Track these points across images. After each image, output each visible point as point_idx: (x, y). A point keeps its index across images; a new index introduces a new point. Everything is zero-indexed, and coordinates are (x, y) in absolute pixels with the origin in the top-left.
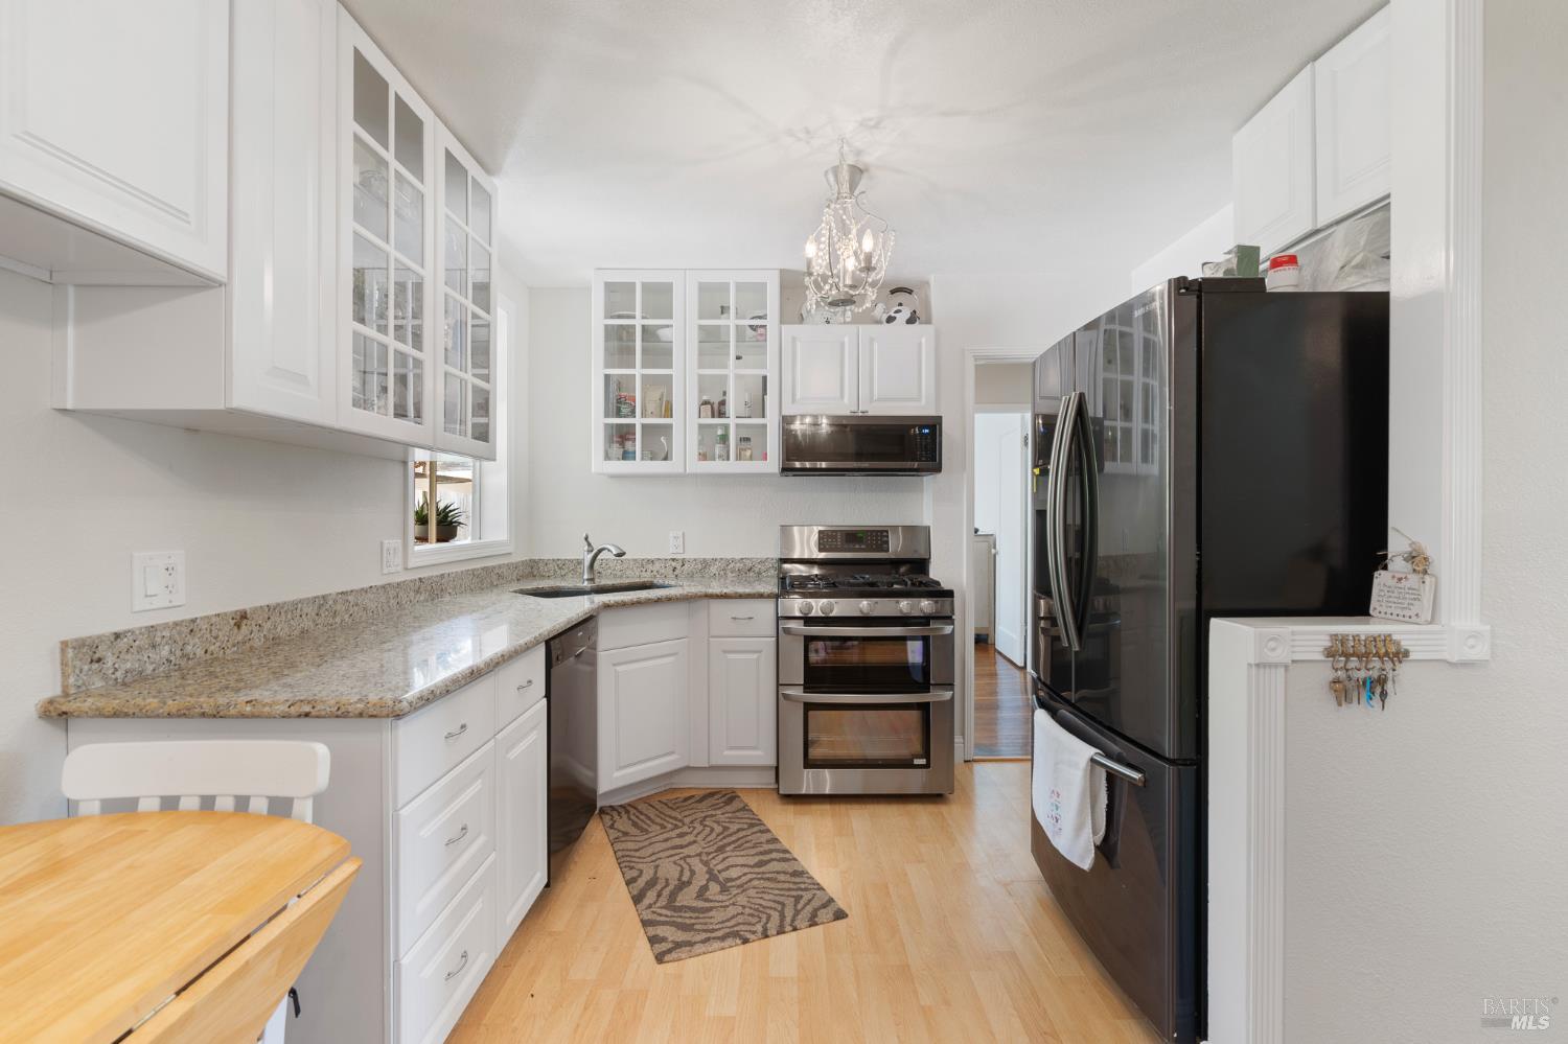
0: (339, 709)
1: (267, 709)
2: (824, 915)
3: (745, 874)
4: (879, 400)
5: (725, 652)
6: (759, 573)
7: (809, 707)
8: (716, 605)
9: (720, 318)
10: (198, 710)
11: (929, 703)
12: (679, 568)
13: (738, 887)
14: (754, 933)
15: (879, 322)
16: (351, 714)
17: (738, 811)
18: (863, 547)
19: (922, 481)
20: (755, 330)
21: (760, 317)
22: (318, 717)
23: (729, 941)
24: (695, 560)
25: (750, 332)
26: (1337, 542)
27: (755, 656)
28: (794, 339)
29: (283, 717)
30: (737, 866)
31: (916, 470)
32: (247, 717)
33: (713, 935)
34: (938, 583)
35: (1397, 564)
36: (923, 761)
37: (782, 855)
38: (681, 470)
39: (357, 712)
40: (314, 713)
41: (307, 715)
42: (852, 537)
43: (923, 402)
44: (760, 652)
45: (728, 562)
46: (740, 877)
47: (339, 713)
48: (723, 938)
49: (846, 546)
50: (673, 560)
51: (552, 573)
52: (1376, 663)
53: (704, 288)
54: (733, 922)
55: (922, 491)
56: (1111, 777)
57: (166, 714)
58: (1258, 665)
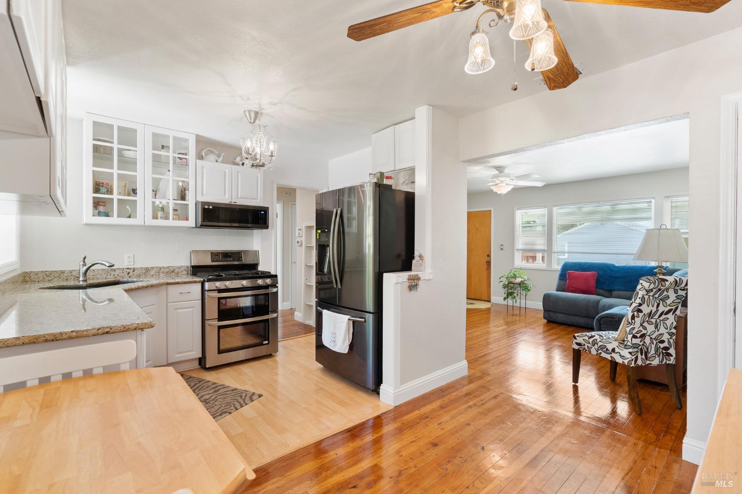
0: (124, 328)
1: (85, 333)
2: (254, 397)
3: (212, 396)
4: (241, 198)
5: (176, 309)
6: (178, 273)
7: (220, 328)
8: (170, 288)
9: (160, 151)
10: (43, 339)
11: (269, 319)
12: (131, 272)
13: (212, 400)
14: (232, 410)
15: (238, 165)
16: (131, 329)
17: (188, 379)
18: (231, 259)
19: (253, 232)
20: (181, 160)
21: (183, 154)
22: (112, 333)
23: (223, 416)
24: (141, 268)
25: (178, 160)
26: (403, 253)
27: (191, 309)
28: (203, 167)
29: (94, 335)
30: (205, 395)
31: (250, 228)
32: (75, 338)
33: (216, 415)
34: (270, 272)
35: (417, 258)
36: (267, 342)
37: (222, 387)
38: (143, 224)
39: (134, 328)
40: (111, 331)
41: (107, 333)
42: (226, 255)
43: (259, 200)
44: (194, 307)
45: (160, 269)
46: (211, 397)
47: (125, 329)
48: (221, 415)
49: (224, 259)
50: (128, 269)
51: (41, 279)
52: (415, 281)
53: (155, 135)
54: (220, 410)
55: (253, 236)
56: (354, 322)
57: (21, 343)
58: (396, 283)
